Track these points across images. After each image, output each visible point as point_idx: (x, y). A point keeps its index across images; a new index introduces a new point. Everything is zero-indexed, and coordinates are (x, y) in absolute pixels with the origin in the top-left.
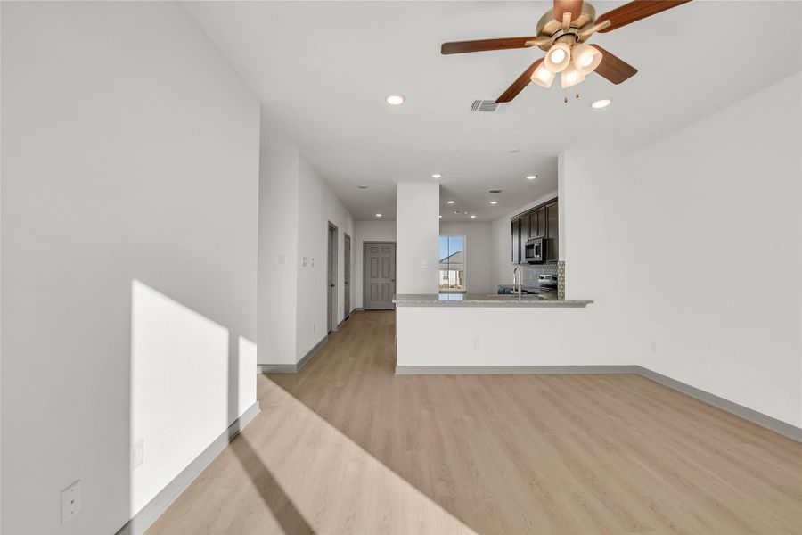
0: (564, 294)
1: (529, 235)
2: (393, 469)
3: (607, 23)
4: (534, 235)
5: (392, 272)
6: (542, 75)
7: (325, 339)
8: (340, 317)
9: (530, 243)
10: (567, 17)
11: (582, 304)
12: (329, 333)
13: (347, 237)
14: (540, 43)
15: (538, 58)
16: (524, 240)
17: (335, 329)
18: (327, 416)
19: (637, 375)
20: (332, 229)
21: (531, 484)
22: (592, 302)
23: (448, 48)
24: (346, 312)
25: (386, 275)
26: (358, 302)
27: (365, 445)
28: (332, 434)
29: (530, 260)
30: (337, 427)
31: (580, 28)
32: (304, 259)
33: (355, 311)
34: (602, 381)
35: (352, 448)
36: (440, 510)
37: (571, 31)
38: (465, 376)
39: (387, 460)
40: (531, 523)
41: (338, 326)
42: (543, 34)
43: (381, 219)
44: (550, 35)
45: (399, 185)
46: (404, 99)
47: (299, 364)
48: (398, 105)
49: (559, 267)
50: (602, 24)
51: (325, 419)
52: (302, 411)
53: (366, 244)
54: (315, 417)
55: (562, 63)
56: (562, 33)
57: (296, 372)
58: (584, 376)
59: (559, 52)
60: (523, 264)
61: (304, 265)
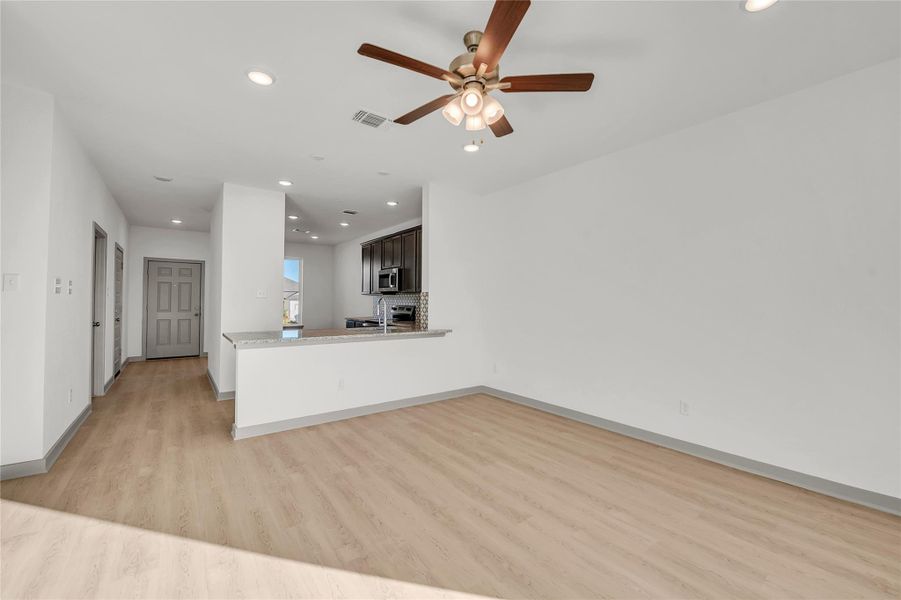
0: (427, 325)
1: (383, 263)
2: (279, 555)
3: (508, 85)
4: (388, 264)
5: (195, 303)
6: (452, 111)
7: (87, 410)
8: (108, 373)
9: (385, 272)
10: (483, 67)
11: (441, 334)
12: (93, 398)
13: (119, 249)
14: (451, 80)
15: (448, 94)
16: (377, 270)
17: (100, 392)
18: (145, 521)
19: (484, 394)
20: (99, 236)
21: (434, 514)
22: (451, 331)
23: (368, 50)
24: (116, 365)
25: (185, 306)
26: (134, 349)
27: (225, 541)
28: (162, 545)
29: (384, 290)
30: (167, 532)
31: (487, 80)
32: (58, 282)
33: (129, 363)
34: (459, 404)
35: (205, 553)
36: (355, 577)
37: (482, 80)
38: (329, 424)
39: (266, 547)
40: (446, 549)
41: (105, 387)
42: (456, 73)
43: (177, 227)
44: (463, 77)
45: (227, 187)
46: (274, 81)
47: (49, 458)
48: (265, 86)
49: (422, 298)
50: (504, 84)
51: (141, 526)
52: (85, 529)
53: (149, 262)
54: (118, 531)
55: (474, 108)
56: (473, 78)
57: (46, 471)
58: (443, 402)
59: (472, 96)
60: (376, 294)
61: (58, 291)
